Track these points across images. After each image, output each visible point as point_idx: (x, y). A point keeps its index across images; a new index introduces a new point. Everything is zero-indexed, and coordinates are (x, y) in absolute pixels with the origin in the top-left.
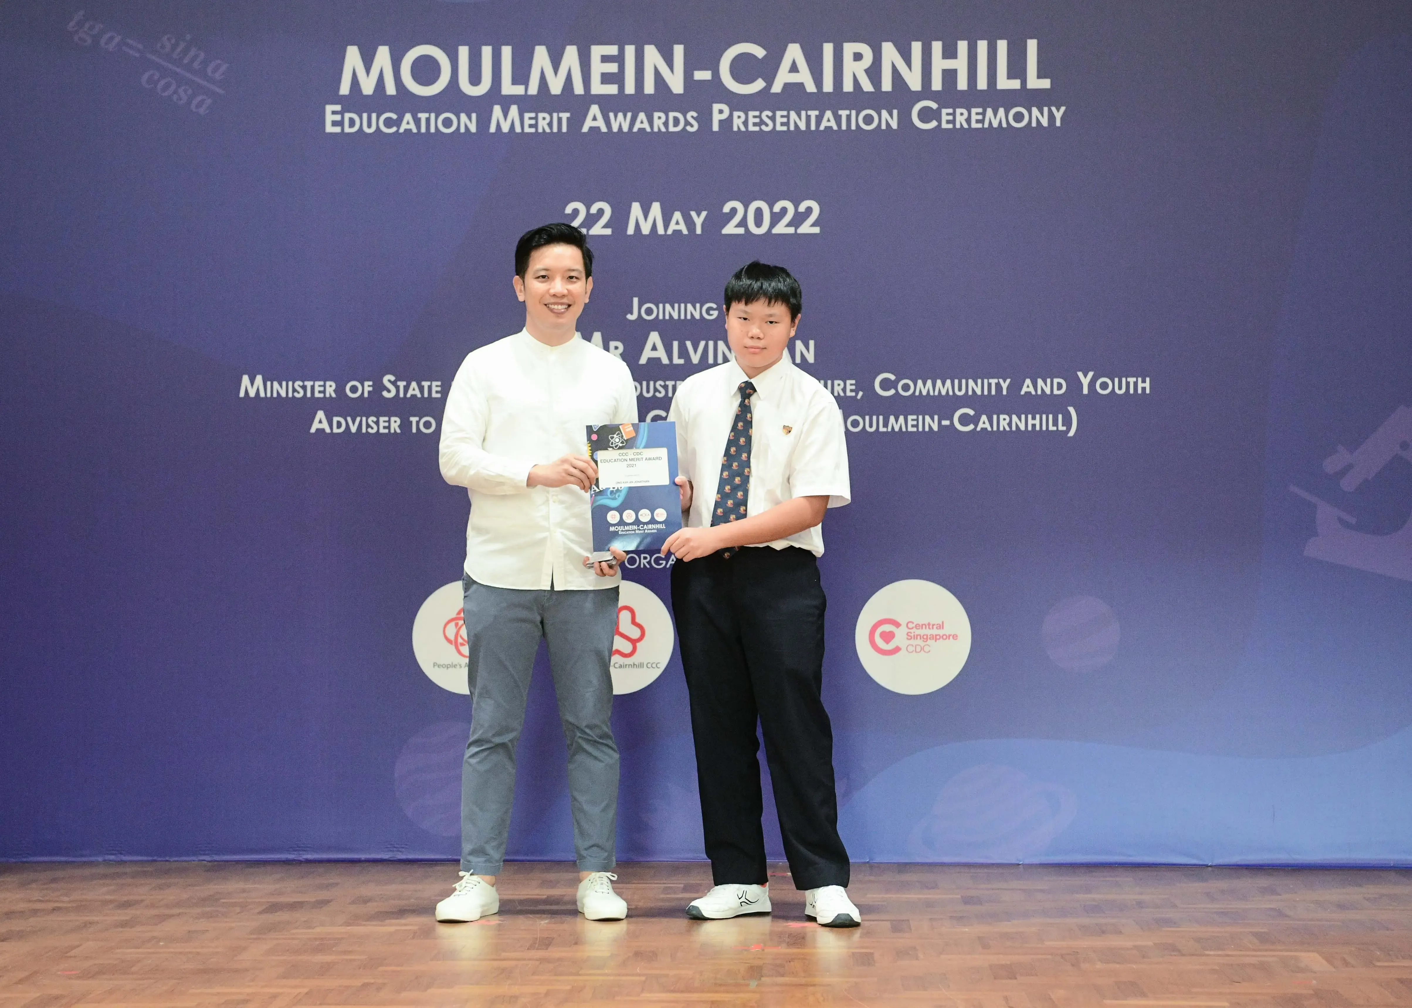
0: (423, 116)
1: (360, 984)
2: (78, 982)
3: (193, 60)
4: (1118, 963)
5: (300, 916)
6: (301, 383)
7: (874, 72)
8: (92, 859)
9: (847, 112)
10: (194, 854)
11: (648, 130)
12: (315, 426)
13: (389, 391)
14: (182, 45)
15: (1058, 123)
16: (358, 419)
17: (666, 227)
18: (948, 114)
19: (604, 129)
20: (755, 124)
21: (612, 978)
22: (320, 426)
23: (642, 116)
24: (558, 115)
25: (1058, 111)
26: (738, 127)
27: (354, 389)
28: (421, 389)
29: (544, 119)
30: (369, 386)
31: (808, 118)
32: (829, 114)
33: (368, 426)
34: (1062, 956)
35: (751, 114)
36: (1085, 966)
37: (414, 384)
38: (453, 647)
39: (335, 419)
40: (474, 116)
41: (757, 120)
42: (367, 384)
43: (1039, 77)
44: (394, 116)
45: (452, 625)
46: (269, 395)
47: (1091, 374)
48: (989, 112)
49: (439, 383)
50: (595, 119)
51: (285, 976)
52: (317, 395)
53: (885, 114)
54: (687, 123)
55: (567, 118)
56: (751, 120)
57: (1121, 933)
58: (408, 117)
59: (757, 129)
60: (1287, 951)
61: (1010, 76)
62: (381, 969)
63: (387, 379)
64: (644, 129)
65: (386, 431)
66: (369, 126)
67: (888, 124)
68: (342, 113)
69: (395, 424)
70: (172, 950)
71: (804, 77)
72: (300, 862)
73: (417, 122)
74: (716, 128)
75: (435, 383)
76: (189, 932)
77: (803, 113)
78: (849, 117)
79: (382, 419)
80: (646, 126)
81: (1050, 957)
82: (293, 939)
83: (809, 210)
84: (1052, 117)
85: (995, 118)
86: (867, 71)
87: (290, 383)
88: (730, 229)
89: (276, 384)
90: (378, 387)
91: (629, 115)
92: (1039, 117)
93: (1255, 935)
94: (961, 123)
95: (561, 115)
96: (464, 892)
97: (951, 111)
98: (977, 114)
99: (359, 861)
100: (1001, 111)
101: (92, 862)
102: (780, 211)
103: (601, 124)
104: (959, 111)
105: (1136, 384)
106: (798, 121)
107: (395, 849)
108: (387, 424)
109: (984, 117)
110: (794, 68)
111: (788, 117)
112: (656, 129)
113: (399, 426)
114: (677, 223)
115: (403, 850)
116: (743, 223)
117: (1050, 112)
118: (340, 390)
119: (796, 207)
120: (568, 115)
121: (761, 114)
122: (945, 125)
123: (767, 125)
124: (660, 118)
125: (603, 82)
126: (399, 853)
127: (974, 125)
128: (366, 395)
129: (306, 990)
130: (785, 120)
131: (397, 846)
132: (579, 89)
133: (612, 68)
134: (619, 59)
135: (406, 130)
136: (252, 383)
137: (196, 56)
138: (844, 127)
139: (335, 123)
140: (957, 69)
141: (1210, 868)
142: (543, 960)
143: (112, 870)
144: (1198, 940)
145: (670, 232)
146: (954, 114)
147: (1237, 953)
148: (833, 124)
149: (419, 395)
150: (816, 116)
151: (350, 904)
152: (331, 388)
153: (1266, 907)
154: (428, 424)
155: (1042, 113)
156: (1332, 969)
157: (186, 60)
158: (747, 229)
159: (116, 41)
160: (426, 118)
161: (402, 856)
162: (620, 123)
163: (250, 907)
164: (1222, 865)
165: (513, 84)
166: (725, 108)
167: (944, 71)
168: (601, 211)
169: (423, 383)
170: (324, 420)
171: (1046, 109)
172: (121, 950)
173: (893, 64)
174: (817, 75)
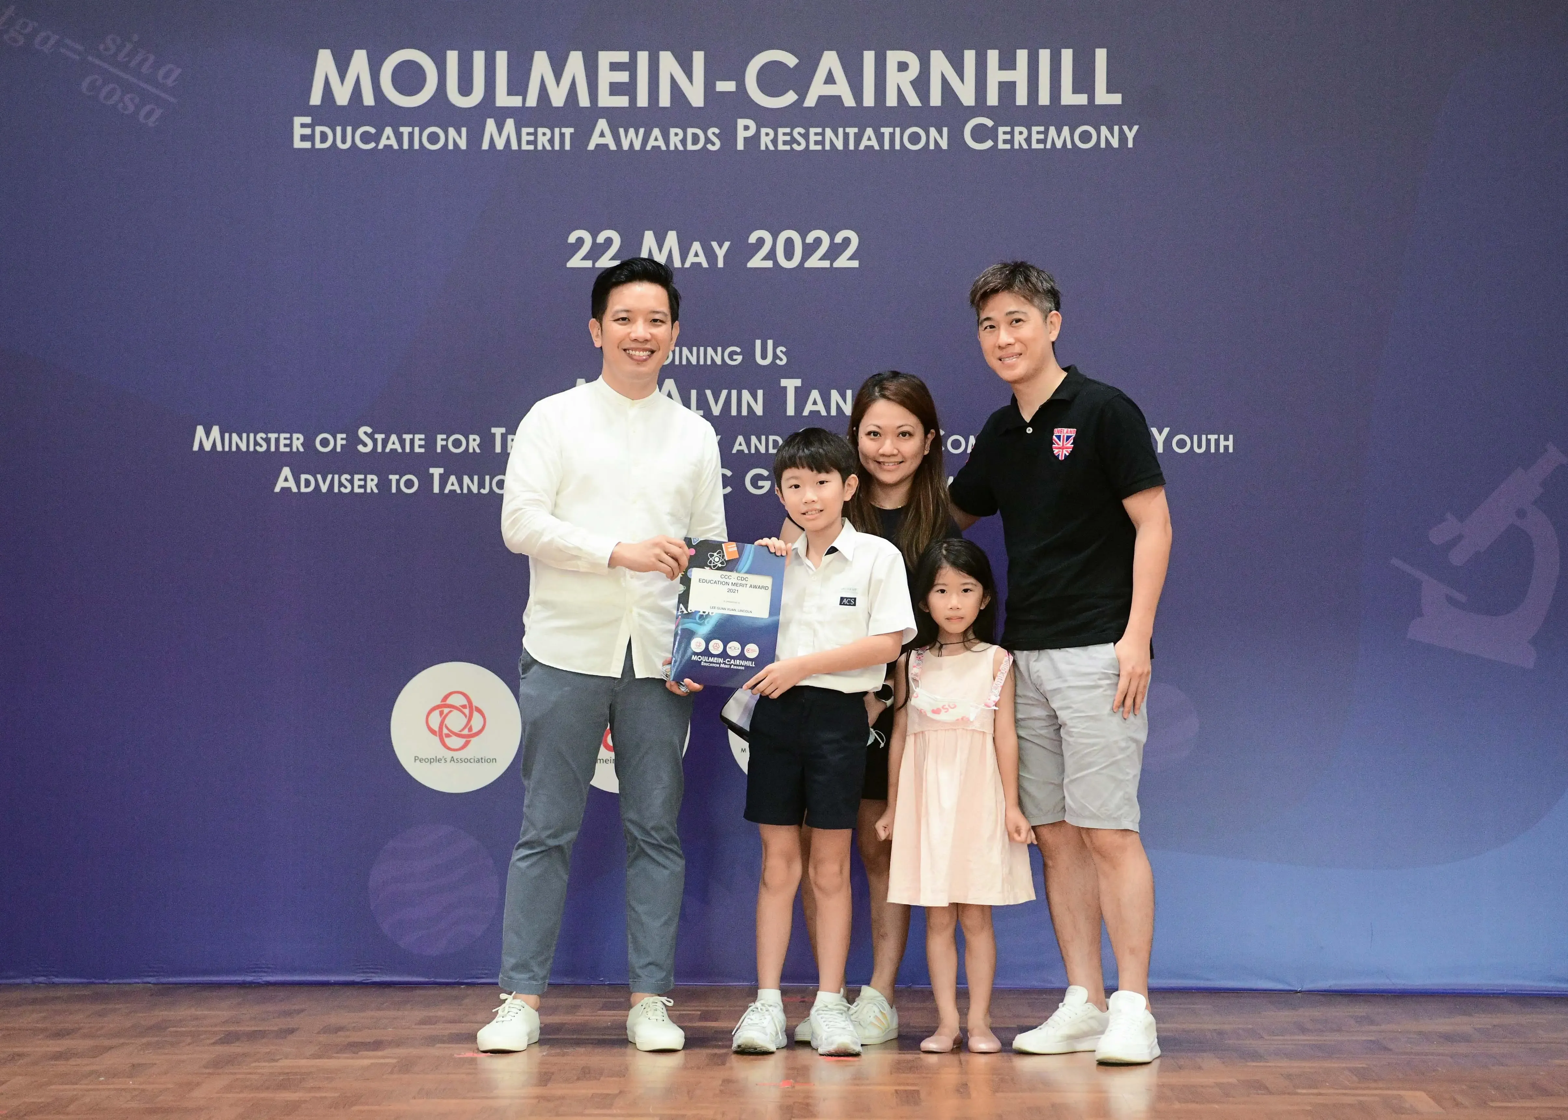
0: (405, 130)
3: (141, 64)
4: (1197, 1102)
5: (261, 1047)
6: (264, 436)
7: (921, 84)
8: (19, 981)
9: (891, 130)
10: (139, 976)
11: (664, 148)
12: (280, 485)
13: (365, 445)
14: (129, 46)
15: (1130, 145)
16: (330, 477)
17: (683, 259)
18: (1005, 133)
19: (613, 147)
20: (785, 143)
22: (286, 485)
23: (656, 132)
24: (560, 130)
25: (1130, 131)
26: (767, 146)
27: (325, 442)
28: (402, 442)
29: (544, 134)
30: (342, 439)
31: (846, 136)
32: (869, 131)
33: (341, 485)
35: (781, 131)
36: (1160, 1106)
37: (394, 437)
38: (437, 739)
39: (303, 477)
40: (464, 130)
41: (788, 138)
42: (339, 436)
43: (1109, 91)
44: (373, 130)
45: (436, 713)
46: (227, 449)
47: (1166, 430)
48: (1052, 131)
49: (423, 436)
50: (602, 135)
52: (282, 449)
53: (933, 132)
54: (708, 141)
55: (571, 133)
56: (781, 138)
57: (1200, 1068)
58: (388, 131)
59: (788, 148)
60: (1388, 1089)
61: (1076, 91)
62: (356, 1108)
63: (363, 431)
64: (659, 147)
65: (362, 491)
66: (344, 141)
67: (936, 143)
68: (312, 126)
69: (372, 482)
70: (112, 1086)
71: (842, 89)
72: (260, 985)
73: (399, 137)
74: (740, 146)
75: (417, 437)
76: (133, 1065)
77: (841, 130)
78: (892, 135)
79: (357, 477)
82: (250, 1074)
83: (847, 241)
84: (1123, 138)
85: (1059, 136)
86: (913, 83)
87: (252, 435)
88: (756, 262)
89: (235, 437)
90: (354, 440)
91: (642, 131)
92: (1107, 136)
93: (1352, 1070)
94: (1020, 144)
95: (564, 130)
96: (506, 1017)
97: (1008, 129)
98: (1038, 133)
99: (327, 984)
100: (1066, 130)
101: (18, 984)
102: (814, 241)
103: (609, 140)
104: (1017, 129)
105: (1217, 442)
106: (834, 139)
107: (368, 970)
108: (362, 483)
109: (1046, 137)
110: (830, 79)
111: (823, 134)
112: (672, 148)
113: (377, 485)
114: (696, 255)
115: (378, 971)
116: (771, 255)
117: (1121, 132)
118: (308, 443)
119: (832, 239)
120: (572, 130)
121: (792, 131)
122: (1001, 146)
123: (799, 144)
124: (676, 134)
125: (612, 93)
126: (373, 975)
127: (1035, 146)
128: (339, 449)
130: (819, 138)
131: (372, 967)
132: (584, 101)
133: (623, 77)
134: (631, 67)
135: (385, 146)
136: (208, 435)
137: (145, 60)
138: (887, 146)
139: (304, 138)
140: (1015, 82)
141: (1299, 994)
143: (42, 994)
144: (1288, 1076)
145: (687, 265)
146: (1012, 133)
147: (1332, 1091)
148: (874, 143)
149: (400, 450)
150: (855, 133)
151: (319, 1033)
152: (298, 441)
153: (1364, 1038)
154: (409, 483)
155: (1112, 133)
156: (1439, 1110)
157: (133, 64)
158: (776, 262)
159: (52, 42)
160: (410, 133)
161: (377, 979)
162: (631, 142)
163: (202, 1037)
164: (1312, 991)
165: (509, 94)
166: (752, 124)
167: (1001, 84)
168: (609, 242)
169: (405, 436)
170: (290, 478)
171: (1116, 128)
172: (53, 1087)
173: (943, 75)
174: (856, 87)
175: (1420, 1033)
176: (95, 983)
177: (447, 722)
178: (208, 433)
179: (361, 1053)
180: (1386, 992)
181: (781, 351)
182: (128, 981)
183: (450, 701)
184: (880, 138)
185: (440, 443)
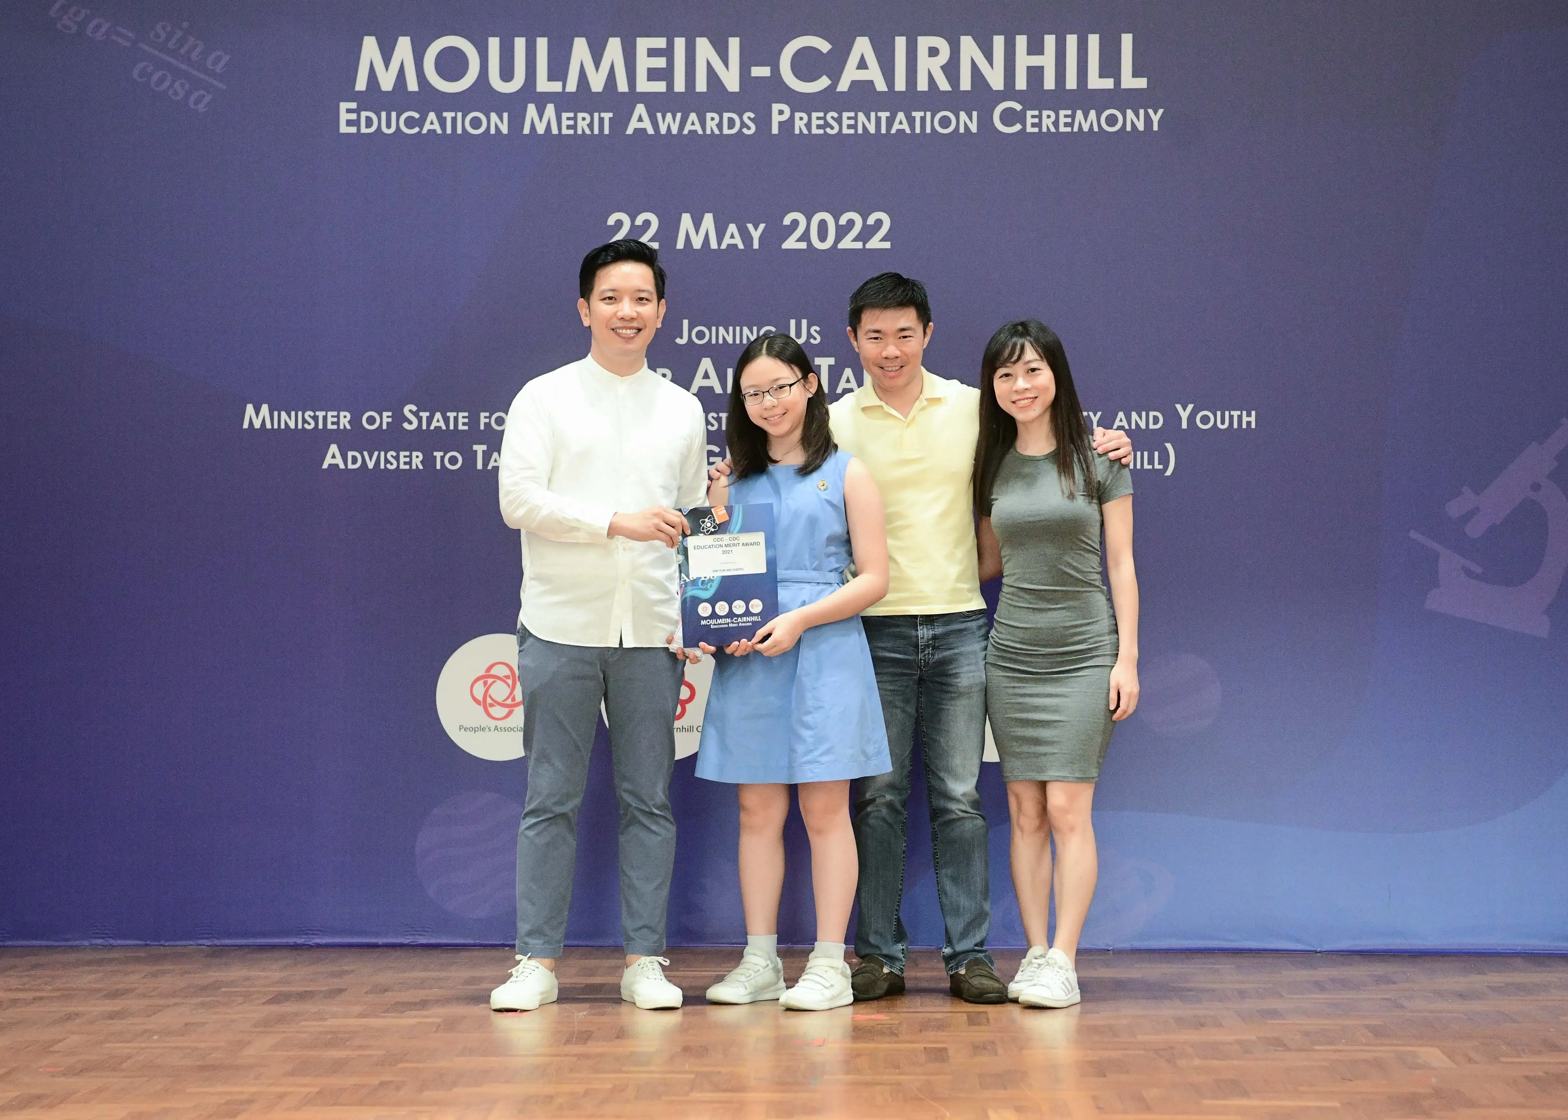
0: (449, 115)
1: (377, 1082)
2: (62, 1079)
3: (190, 51)
4: (1217, 1059)
5: (309, 1007)
6: (312, 414)
7: (951, 69)
8: (77, 943)
9: (922, 114)
10: (191, 939)
11: (700, 132)
12: (328, 461)
13: (410, 423)
14: (179, 34)
15: (1155, 128)
16: (376, 453)
17: (720, 241)
18: (1033, 117)
19: (651, 131)
20: (819, 127)
21: (657, 1076)
22: (334, 461)
23: (693, 116)
24: (599, 115)
25: (1155, 114)
26: (801, 130)
27: (371, 420)
28: (446, 420)
29: (584, 119)
30: (388, 417)
31: (878, 120)
32: (901, 116)
33: (387, 461)
34: (1156, 1051)
35: (815, 115)
36: (1182, 1063)
37: (438, 415)
38: (481, 708)
39: (350, 454)
40: (505, 115)
41: (821, 122)
42: (385, 414)
44: (416, 115)
45: (480, 683)
46: (276, 426)
47: (1190, 407)
48: (1079, 114)
49: (466, 414)
50: (640, 119)
51: (292, 1074)
52: (330, 427)
53: (963, 115)
54: (743, 125)
55: (610, 118)
56: (815, 122)
57: (1221, 1025)
58: (432, 116)
59: (821, 132)
60: (1404, 1045)
61: (1101, 76)
62: (400, 1066)
63: (408, 409)
64: (696, 131)
65: (407, 467)
66: (389, 126)
67: (966, 127)
68: (357, 111)
69: (417, 459)
70: (167, 1045)
71: (874, 74)
72: (310, 947)
73: (442, 122)
74: (775, 130)
75: (461, 414)
76: (186, 1024)
77: (873, 115)
78: (923, 119)
79: (402, 454)
80: (698, 127)
81: (1142, 1052)
82: (302, 1032)
83: (879, 223)
84: (1148, 121)
85: (1086, 120)
86: (943, 68)
87: (300, 414)
88: (791, 243)
89: (284, 415)
90: (399, 418)
91: (679, 115)
92: (1134, 120)
93: (1369, 1028)
94: (1048, 127)
95: (603, 115)
96: (521, 978)
97: (1036, 113)
98: (1066, 116)
99: (375, 946)
100: (1093, 114)
101: (77, 946)
102: (847, 223)
103: (647, 125)
104: (1045, 113)
105: (1240, 418)
106: (867, 123)
107: (415, 933)
108: (407, 460)
109: (1073, 120)
110: (862, 65)
111: (855, 118)
112: (708, 132)
113: (421, 462)
114: (732, 237)
115: (425, 933)
116: (806, 237)
117: (1147, 115)
118: (355, 421)
119: (865, 220)
120: (611, 115)
121: (825, 115)
122: (1030, 129)
123: (832, 128)
124: (713, 119)
125: (650, 78)
126: (421, 937)
127: (1062, 129)
128: (385, 427)
129: (317, 1090)
130: (852, 122)
131: (420, 929)
132: (623, 86)
133: (660, 62)
134: (668, 52)
135: (429, 131)
136: (257, 414)
137: (195, 47)
138: (918, 130)
139: (349, 123)
140: (1043, 67)
141: (1318, 954)
142: (579, 1056)
143: (98, 956)
144: (1307, 1034)
145: (723, 246)
146: (1040, 117)
147: (1349, 1048)
148: (906, 127)
149: (444, 428)
150: (887, 117)
151: (366, 993)
152: (345, 419)
153: (1381, 997)
154: (453, 460)
155: (1137, 116)
156: (1454, 1066)
157: (183, 51)
158: (810, 244)
159: (104, 29)
160: (452, 117)
161: (423, 941)
162: (669, 124)
163: (254, 997)
164: (1331, 951)
165: (549, 80)
166: (786, 108)
167: (1030, 69)
168: (647, 223)
169: (449, 414)
170: (338, 454)
171: (1142, 112)
172: (110, 1045)
173: (972, 59)
174: (888, 71)
175: (1435, 992)
176: (150, 945)
177: (491, 692)
178: (257, 412)
179: (407, 1013)
180: (1402, 953)
181: (816, 331)
182: (184, 943)
183: (493, 672)
184: (911, 121)
185: (483, 421)
